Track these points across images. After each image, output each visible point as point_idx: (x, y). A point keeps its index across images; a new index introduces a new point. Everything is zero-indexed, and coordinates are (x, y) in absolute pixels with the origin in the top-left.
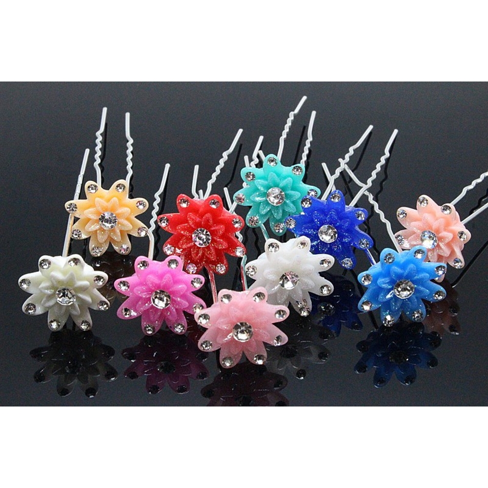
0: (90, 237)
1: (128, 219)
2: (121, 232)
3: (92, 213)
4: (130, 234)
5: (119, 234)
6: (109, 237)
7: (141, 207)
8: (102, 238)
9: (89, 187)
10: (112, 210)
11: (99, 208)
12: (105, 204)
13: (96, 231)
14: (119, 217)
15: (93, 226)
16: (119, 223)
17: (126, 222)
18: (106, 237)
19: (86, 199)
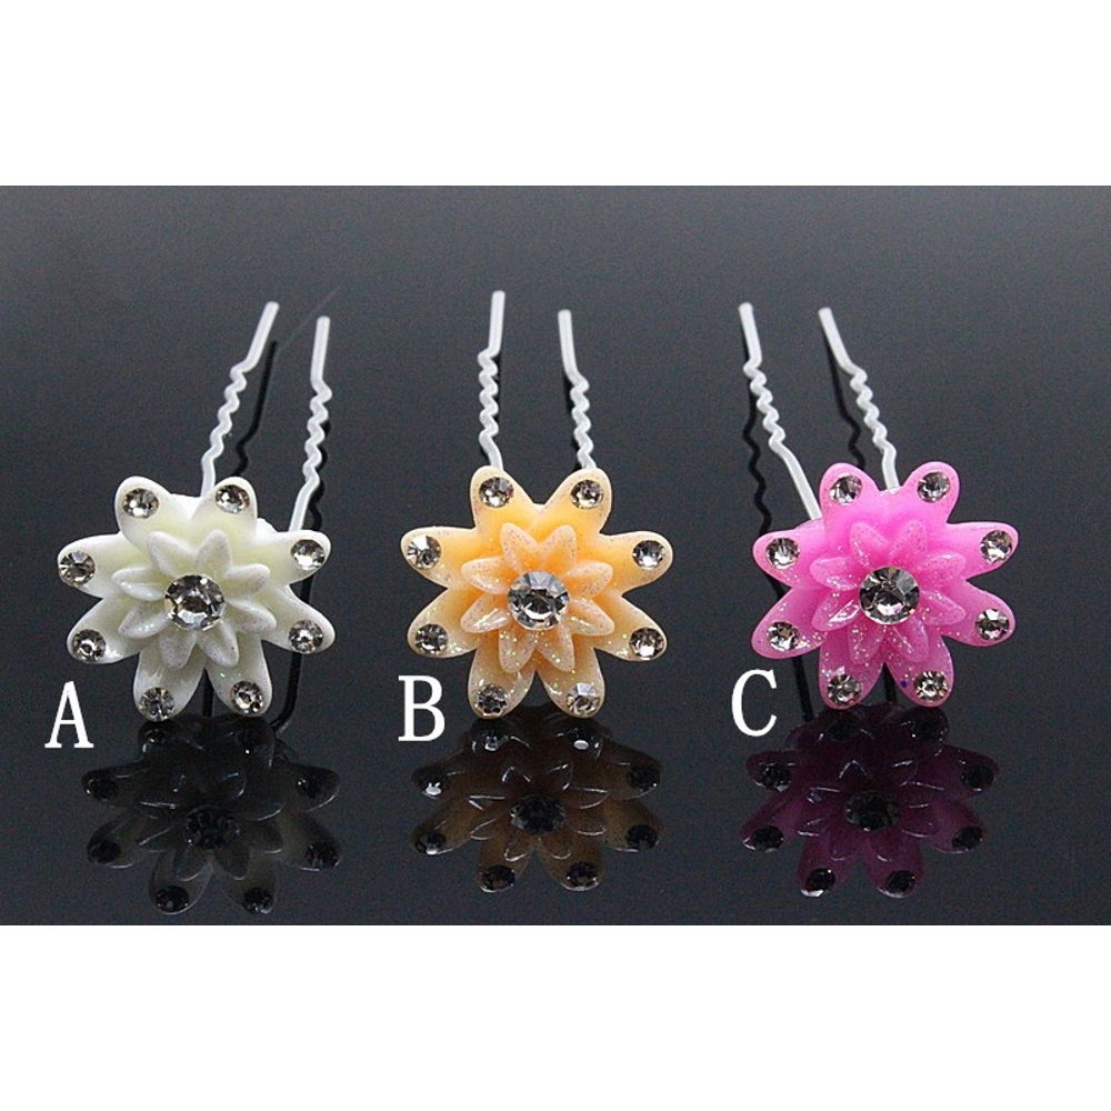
0: (473, 652)
1: (601, 601)
2: (576, 639)
3: (484, 572)
4: (605, 649)
5: (571, 647)
6: (536, 653)
7: (648, 561)
8: (512, 656)
9: (484, 487)
10: (554, 567)
11: (514, 561)
12: (533, 546)
13: (496, 632)
14: (574, 593)
15: (486, 617)
16: (571, 612)
17: (595, 609)
18: (524, 657)
19: (471, 525)
